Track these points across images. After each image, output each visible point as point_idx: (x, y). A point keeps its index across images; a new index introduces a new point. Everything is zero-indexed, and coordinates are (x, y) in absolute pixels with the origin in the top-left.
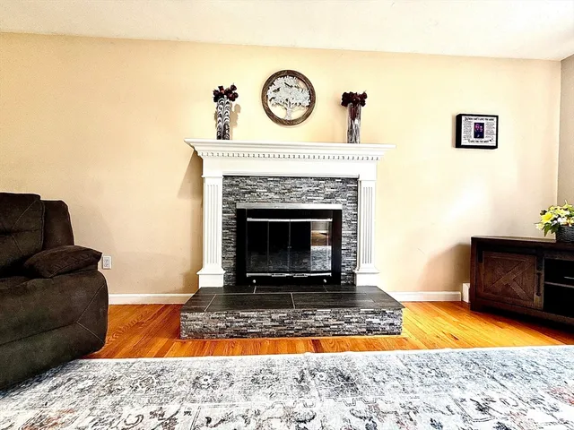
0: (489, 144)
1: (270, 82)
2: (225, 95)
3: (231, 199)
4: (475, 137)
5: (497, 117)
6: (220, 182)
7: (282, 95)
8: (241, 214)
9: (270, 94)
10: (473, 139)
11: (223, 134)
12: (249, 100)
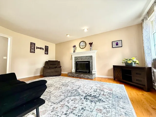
0: (120, 46)
1: (80, 43)
2: (75, 46)
3: (75, 60)
4: (116, 45)
5: (121, 40)
6: (74, 58)
7: (81, 45)
8: (76, 62)
9: (80, 45)
10: (116, 46)
11: (74, 52)
12: (77, 46)
